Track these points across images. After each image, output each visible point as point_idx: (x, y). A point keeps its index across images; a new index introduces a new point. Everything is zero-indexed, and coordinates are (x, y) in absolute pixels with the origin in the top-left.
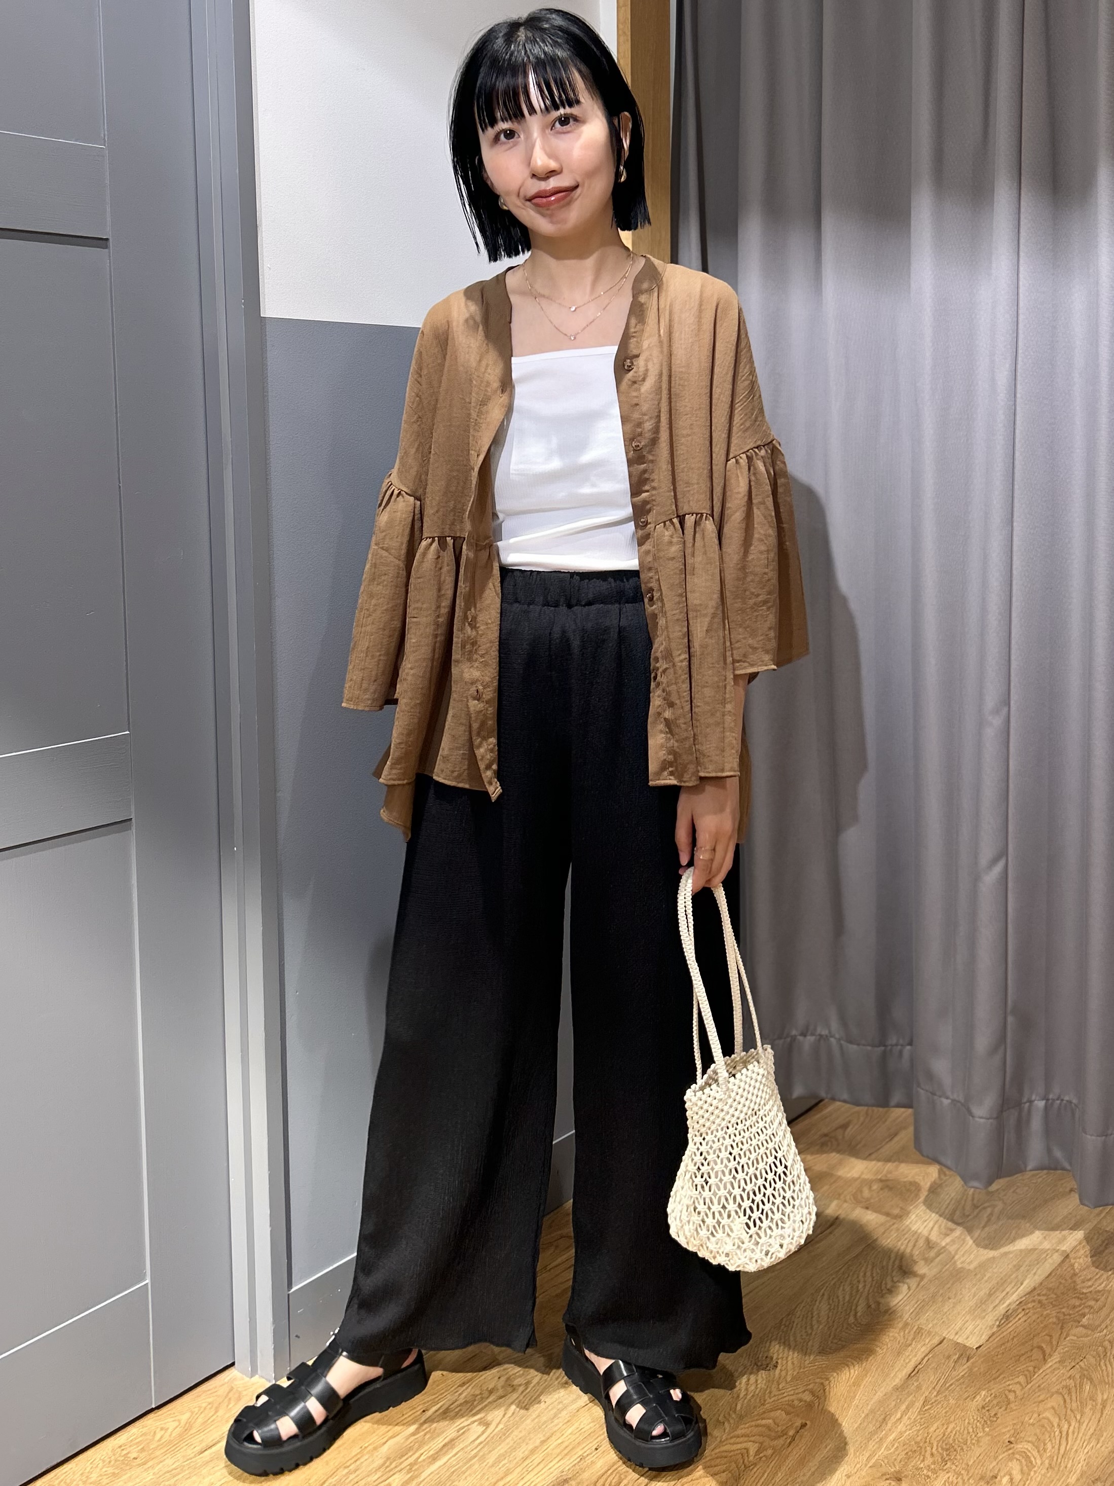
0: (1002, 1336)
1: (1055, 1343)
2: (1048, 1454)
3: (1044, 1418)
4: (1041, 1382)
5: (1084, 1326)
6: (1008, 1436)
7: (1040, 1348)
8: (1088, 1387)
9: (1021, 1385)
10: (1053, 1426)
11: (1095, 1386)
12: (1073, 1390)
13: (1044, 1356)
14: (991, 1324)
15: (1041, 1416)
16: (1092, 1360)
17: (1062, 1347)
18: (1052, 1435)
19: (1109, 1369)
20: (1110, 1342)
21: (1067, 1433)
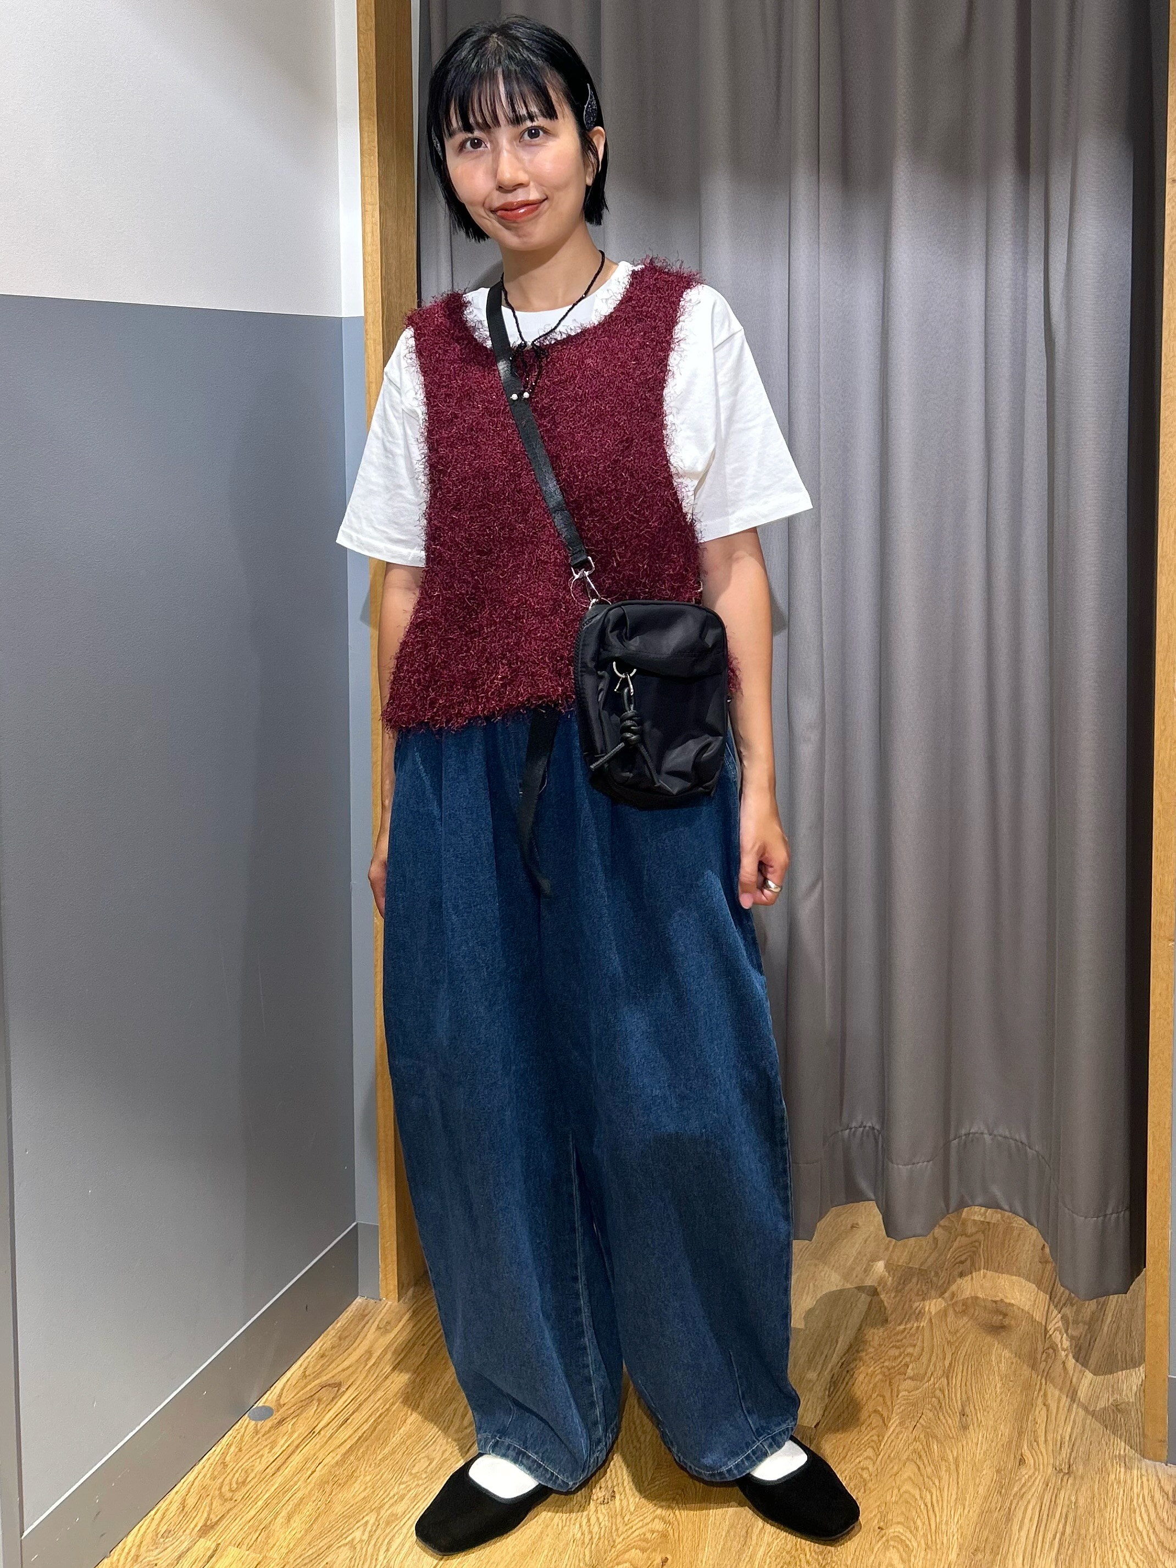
0: (835, 1407)
1: (889, 1403)
2: (921, 1534)
3: (903, 1492)
4: (889, 1451)
5: (912, 1378)
6: (876, 1521)
7: (876, 1411)
8: (935, 1447)
9: (870, 1459)
10: (916, 1499)
11: (942, 1443)
12: (923, 1453)
13: (884, 1422)
14: (820, 1395)
15: (901, 1491)
16: (931, 1414)
17: (897, 1406)
18: (918, 1510)
19: (950, 1421)
20: (940, 1390)
21: (932, 1505)
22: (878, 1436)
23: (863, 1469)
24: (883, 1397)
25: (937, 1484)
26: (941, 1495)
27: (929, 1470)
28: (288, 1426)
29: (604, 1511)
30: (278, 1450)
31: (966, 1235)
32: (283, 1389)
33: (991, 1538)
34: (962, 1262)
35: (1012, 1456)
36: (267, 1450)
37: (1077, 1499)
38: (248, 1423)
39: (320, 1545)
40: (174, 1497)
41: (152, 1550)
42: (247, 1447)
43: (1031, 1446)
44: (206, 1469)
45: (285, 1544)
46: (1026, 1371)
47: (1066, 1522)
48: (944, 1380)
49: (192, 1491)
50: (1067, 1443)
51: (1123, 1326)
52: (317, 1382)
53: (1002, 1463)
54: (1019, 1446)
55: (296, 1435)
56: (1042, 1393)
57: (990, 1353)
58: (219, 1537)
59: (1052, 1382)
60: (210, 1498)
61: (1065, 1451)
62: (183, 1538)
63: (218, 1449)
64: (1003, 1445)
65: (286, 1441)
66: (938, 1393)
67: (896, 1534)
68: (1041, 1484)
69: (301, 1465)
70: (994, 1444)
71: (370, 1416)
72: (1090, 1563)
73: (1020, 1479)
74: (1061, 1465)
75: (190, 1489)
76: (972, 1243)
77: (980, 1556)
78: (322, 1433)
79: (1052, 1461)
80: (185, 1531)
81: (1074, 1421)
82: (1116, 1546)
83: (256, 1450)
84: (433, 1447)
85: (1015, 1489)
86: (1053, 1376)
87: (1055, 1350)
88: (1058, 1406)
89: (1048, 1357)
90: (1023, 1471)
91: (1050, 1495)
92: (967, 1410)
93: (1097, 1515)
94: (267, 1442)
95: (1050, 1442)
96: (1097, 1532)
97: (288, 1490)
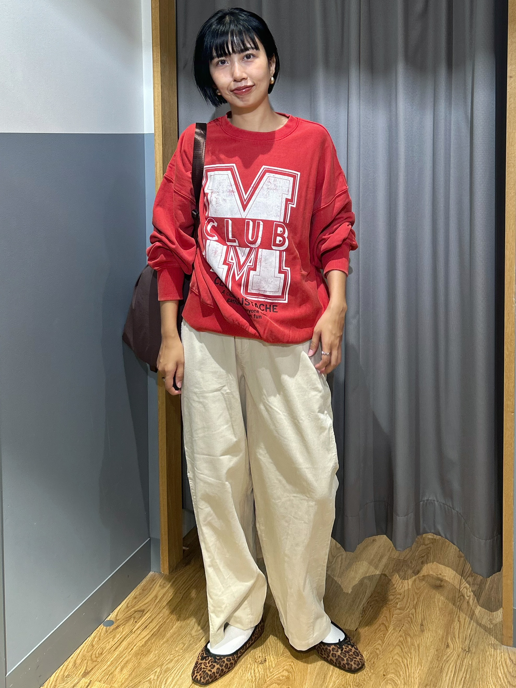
0: (365, 622)
1: (389, 620)
2: (402, 677)
3: (395, 660)
4: (388, 641)
5: (399, 609)
6: (382, 672)
7: (383, 624)
8: (409, 639)
9: (380, 645)
10: (400, 663)
11: (412, 638)
12: (403, 642)
13: (386, 628)
14: (358, 616)
16: (407, 625)
17: (392, 622)
18: (401, 667)
19: (416, 628)
20: (412, 614)
21: (407, 665)
22: (384, 635)
23: (377, 649)
24: (386, 617)
25: (410, 656)
26: (411, 661)
27: (406, 649)
28: (121, 629)
29: (261, 667)
30: (116, 640)
31: (425, 545)
32: (118, 612)
33: (433, 680)
34: (423, 557)
35: (444, 644)
36: (111, 639)
38: (103, 628)
39: (136, 681)
40: (71, 660)
41: (62, 683)
42: (102, 638)
43: (452, 639)
44: (84, 648)
45: (120, 681)
46: (451, 605)
47: (467, 673)
48: (414, 610)
49: (78, 657)
50: (468, 638)
51: (495, 586)
52: (133, 609)
53: (439, 647)
54: (447, 639)
55: (124, 633)
56: (457, 616)
57: (434, 598)
58: (91, 678)
59: (462, 611)
60: (86, 661)
61: (467, 642)
62: (75, 678)
63: (90, 639)
64: (439, 639)
65: (120, 635)
66: (411, 615)
67: (391, 678)
68: (456, 656)
69: (127, 646)
70: (435, 638)
71: (158, 624)
73: (447, 654)
74: (465, 647)
75: (78, 656)
76: (427, 548)
78: (136, 632)
79: (461, 646)
80: (76, 675)
81: (472, 628)
82: (489, 683)
83: (107, 639)
84: (185, 639)
85: (445, 658)
86: (463, 608)
87: (464, 597)
88: (465, 622)
89: (461, 600)
90: (448, 650)
91: (460, 661)
92: (424, 623)
93: (481, 670)
94: (111, 636)
95: (461, 638)
96: (481, 677)
97: (122, 657)
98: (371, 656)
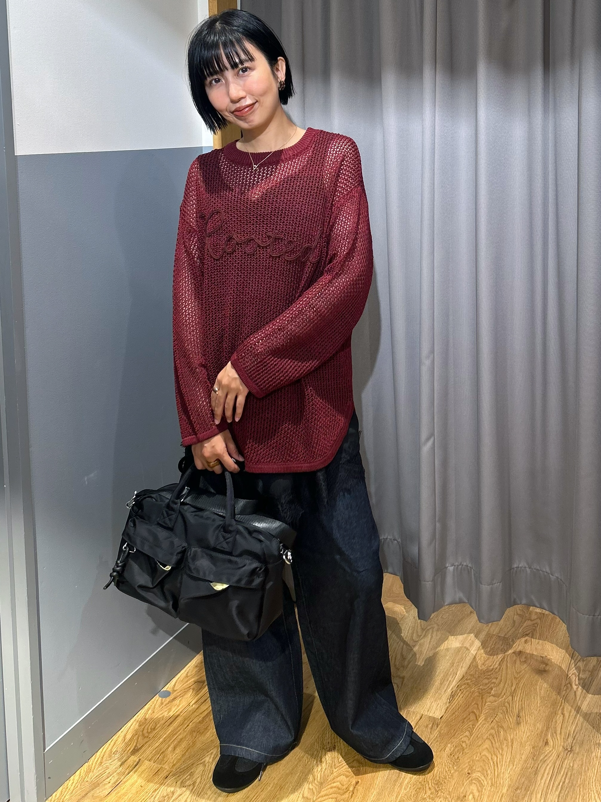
0: (452, 708)
1: (480, 708)
2: (490, 777)
3: (483, 755)
4: (478, 733)
5: (494, 696)
6: (467, 770)
7: (473, 712)
8: (502, 733)
9: (467, 737)
10: (489, 760)
11: (506, 731)
12: (495, 736)
13: (476, 718)
14: (445, 702)
15: (482, 754)
16: (501, 716)
17: (484, 710)
18: (489, 765)
19: (511, 719)
20: (508, 703)
21: (497, 763)
22: (473, 725)
23: (463, 742)
24: (478, 705)
25: (501, 752)
26: (502, 758)
27: (497, 744)
28: (178, 701)
31: (531, 621)
32: (176, 683)
33: (526, 782)
34: (527, 635)
35: (542, 740)
37: (573, 765)
38: (158, 699)
40: (121, 734)
41: (108, 760)
42: (157, 711)
43: (552, 736)
44: (136, 721)
46: (554, 695)
47: (566, 777)
48: (510, 698)
50: (572, 735)
52: (193, 680)
53: (536, 743)
54: (546, 735)
55: (181, 706)
56: (562, 707)
57: (536, 684)
58: (140, 756)
59: (567, 702)
61: (570, 740)
63: (143, 711)
64: (538, 734)
65: (176, 709)
67: (476, 777)
68: (555, 756)
69: (182, 722)
70: (533, 733)
72: (576, 798)
73: (544, 753)
74: (567, 746)
75: (128, 730)
76: (533, 624)
77: (519, 791)
79: (562, 744)
81: (577, 724)
82: (591, 791)
85: (542, 757)
86: (568, 699)
87: (571, 685)
88: (569, 715)
89: (567, 688)
90: (547, 748)
91: (559, 762)
92: (521, 714)
93: (583, 774)
94: (166, 709)
95: (563, 734)
96: (582, 783)
97: (176, 734)
98: (456, 750)
